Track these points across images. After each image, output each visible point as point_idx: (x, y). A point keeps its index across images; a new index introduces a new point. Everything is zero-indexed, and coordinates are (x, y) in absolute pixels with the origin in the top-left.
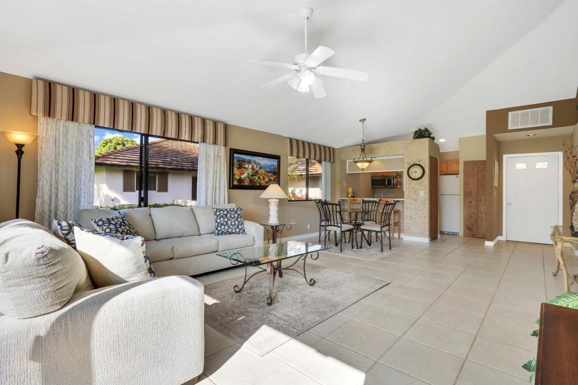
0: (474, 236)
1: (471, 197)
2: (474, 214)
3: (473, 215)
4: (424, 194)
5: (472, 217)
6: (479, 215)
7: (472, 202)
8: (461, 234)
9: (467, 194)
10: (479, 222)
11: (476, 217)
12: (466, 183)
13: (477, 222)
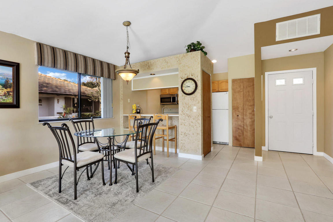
0: (241, 146)
1: (239, 111)
2: (241, 126)
3: (240, 128)
4: (197, 110)
5: (239, 129)
6: (245, 127)
7: (239, 116)
8: (231, 144)
9: (235, 109)
10: (245, 133)
11: (242, 128)
12: (234, 99)
13: (243, 134)
